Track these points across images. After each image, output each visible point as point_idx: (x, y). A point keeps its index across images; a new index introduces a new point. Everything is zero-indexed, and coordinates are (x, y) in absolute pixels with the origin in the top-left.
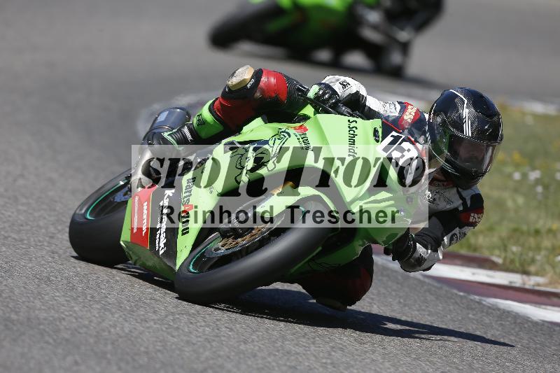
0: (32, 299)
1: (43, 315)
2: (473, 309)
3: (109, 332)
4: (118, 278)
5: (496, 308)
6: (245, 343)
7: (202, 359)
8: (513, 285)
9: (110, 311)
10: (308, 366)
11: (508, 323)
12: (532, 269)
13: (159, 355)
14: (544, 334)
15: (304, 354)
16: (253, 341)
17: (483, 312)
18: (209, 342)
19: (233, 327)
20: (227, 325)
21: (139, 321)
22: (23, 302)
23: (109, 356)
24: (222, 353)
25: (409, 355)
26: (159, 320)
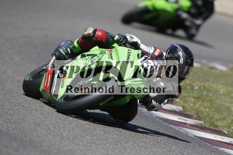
0: (32, 132)
1: (36, 139)
2: (214, 152)
3: (63, 148)
4: (68, 127)
8: (231, 143)
9: (64, 140)
19: (114, 151)
20: (111, 150)
21: (75, 145)
22: (29, 133)
26: (84, 145)
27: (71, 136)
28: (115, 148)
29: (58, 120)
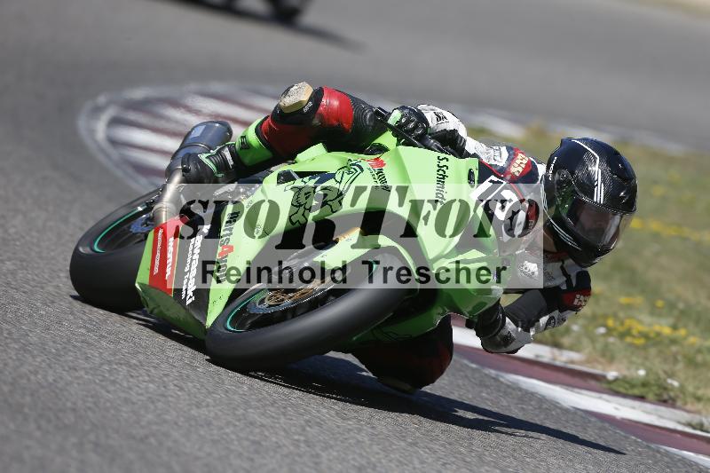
2: (487, 387)
3: (29, 380)
5: (516, 388)
6: (198, 407)
7: (143, 423)
8: (540, 359)
9: (30, 352)
10: (277, 443)
11: (530, 408)
12: (566, 341)
13: (90, 414)
14: (576, 426)
15: (272, 427)
16: (208, 406)
17: (499, 391)
18: (153, 402)
19: (184, 386)
20: (175, 382)
21: (67, 368)
23: (26, 410)
24: (168, 417)
25: (403, 438)
26: (91, 369)
27: (54, 342)
28: (188, 376)
29: (12, 292)
